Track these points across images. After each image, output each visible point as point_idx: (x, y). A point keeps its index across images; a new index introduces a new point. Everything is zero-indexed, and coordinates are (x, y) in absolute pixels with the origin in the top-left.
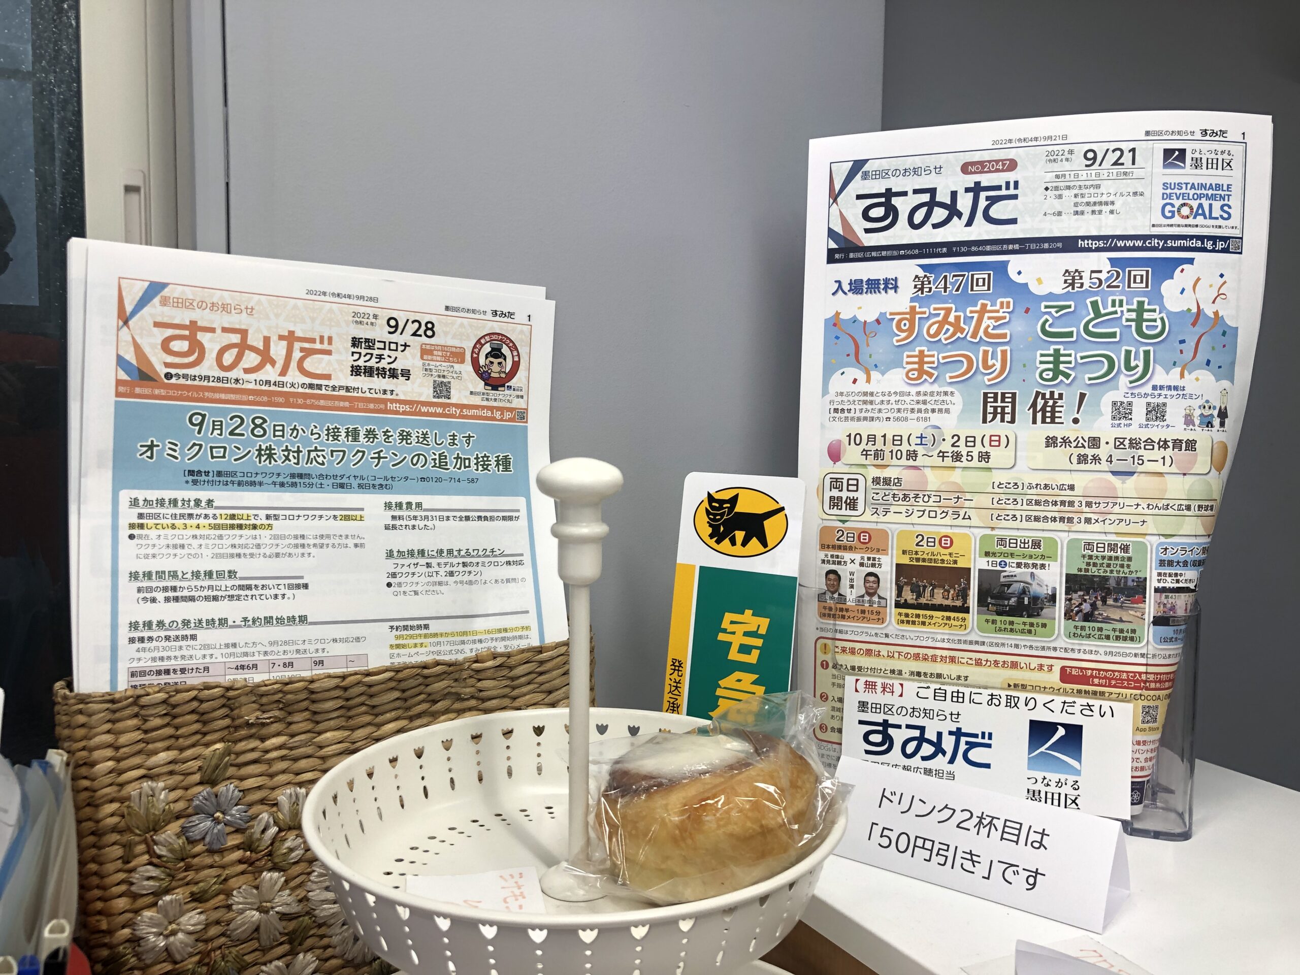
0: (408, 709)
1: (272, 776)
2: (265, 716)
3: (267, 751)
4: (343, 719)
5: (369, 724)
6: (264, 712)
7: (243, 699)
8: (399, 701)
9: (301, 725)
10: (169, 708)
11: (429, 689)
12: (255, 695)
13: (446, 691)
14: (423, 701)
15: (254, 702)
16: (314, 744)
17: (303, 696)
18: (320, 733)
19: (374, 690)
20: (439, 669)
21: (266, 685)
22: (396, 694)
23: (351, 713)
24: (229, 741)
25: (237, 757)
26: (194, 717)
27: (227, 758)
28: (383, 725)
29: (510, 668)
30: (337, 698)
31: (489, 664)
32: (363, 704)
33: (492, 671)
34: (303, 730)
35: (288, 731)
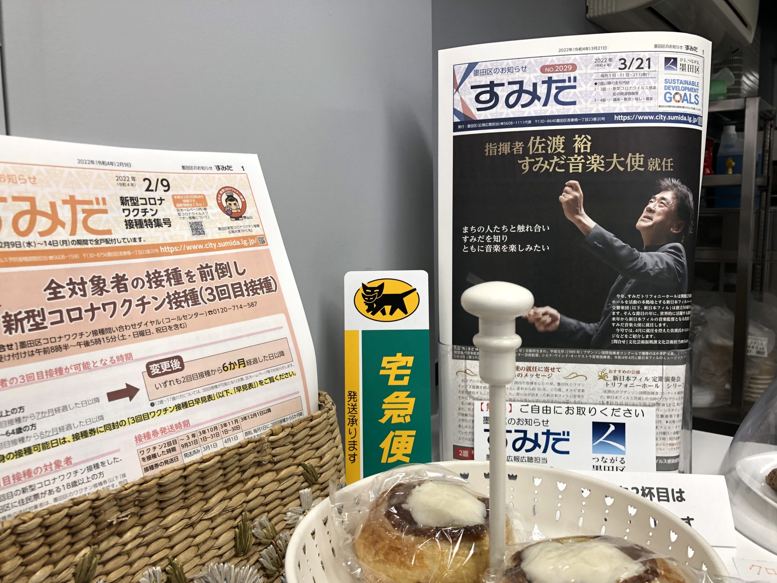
0: (225, 481)
1: (131, 564)
2: (123, 515)
3: (125, 544)
4: (181, 501)
5: (201, 500)
6: (122, 512)
7: (106, 506)
8: (221, 477)
9: (151, 514)
10: (43, 530)
11: (242, 463)
12: (116, 499)
13: (252, 462)
14: (238, 472)
15: (115, 505)
16: (161, 527)
17: (155, 490)
18: (165, 517)
19: (206, 473)
20: (250, 446)
21: (126, 489)
22: (221, 472)
23: (187, 496)
24: (94, 544)
25: (101, 556)
26: (65, 532)
27: (95, 559)
28: (210, 498)
29: (293, 435)
30: (181, 485)
31: (281, 435)
32: (197, 485)
33: (282, 440)
34: (153, 518)
35: (141, 522)
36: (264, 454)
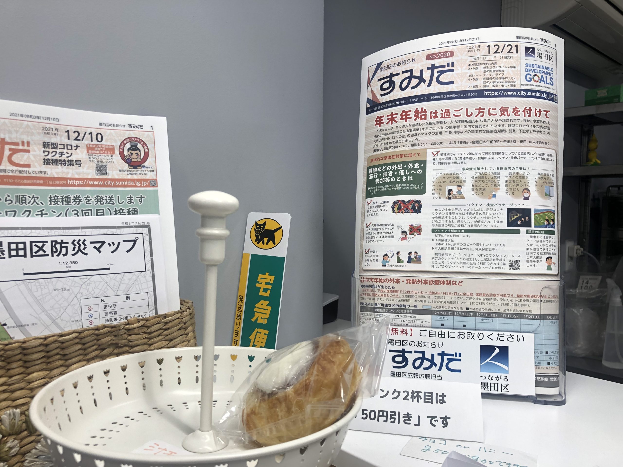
0: (86, 355)
4: (44, 364)
5: (62, 365)
8: (81, 351)
9: (16, 370)
11: (99, 342)
13: (110, 343)
14: (96, 349)
16: (25, 380)
17: (18, 351)
18: (29, 374)
19: (66, 345)
20: (105, 330)
22: (80, 346)
23: (49, 360)
28: (72, 365)
29: (148, 327)
30: (41, 351)
31: (136, 325)
32: (58, 354)
33: (137, 329)
34: (17, 373)
35: (6, 374)
36: (120, 338)
